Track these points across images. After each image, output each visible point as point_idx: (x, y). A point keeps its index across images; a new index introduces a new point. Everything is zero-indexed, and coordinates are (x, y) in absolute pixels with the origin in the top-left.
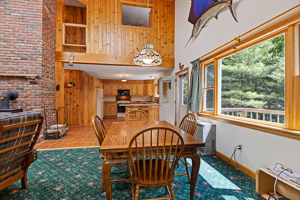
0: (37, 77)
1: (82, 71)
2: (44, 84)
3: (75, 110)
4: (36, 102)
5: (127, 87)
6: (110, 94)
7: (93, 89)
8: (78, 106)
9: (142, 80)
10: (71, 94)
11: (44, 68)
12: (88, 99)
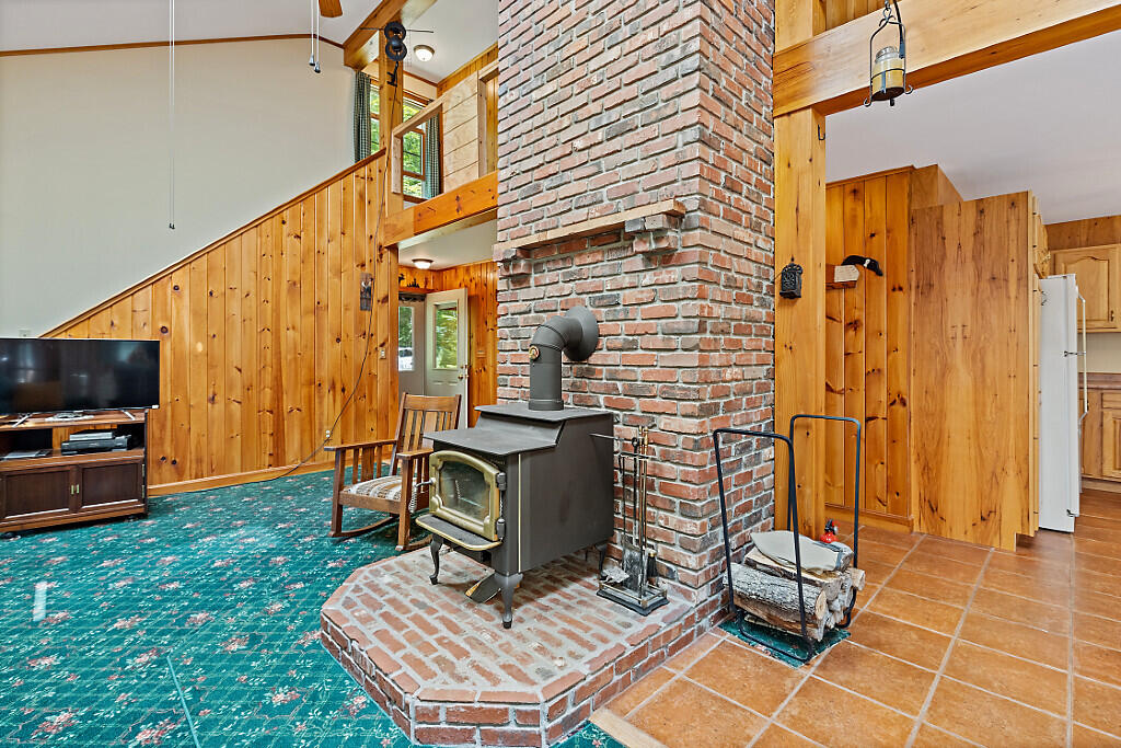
0: (676, 218)
2: (711, 262)
3: (881, 427)
4: (672, 375)
7: (1023, 279)
8: (904, 403)
10: (853, 325)
11: (710, 155)
12: (977, 357)
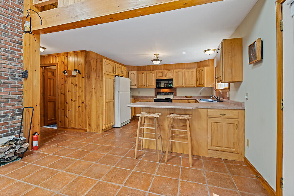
1: (89, 51)
3: (80, 108)
5: (169, 75)
6: (145, 86)
8: (84, 103)
9: (195, 63)
10: (76, 85)
12: (96, 92)
